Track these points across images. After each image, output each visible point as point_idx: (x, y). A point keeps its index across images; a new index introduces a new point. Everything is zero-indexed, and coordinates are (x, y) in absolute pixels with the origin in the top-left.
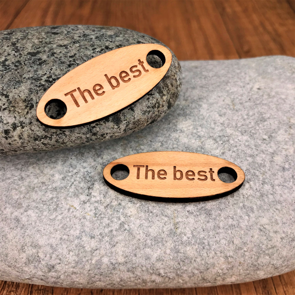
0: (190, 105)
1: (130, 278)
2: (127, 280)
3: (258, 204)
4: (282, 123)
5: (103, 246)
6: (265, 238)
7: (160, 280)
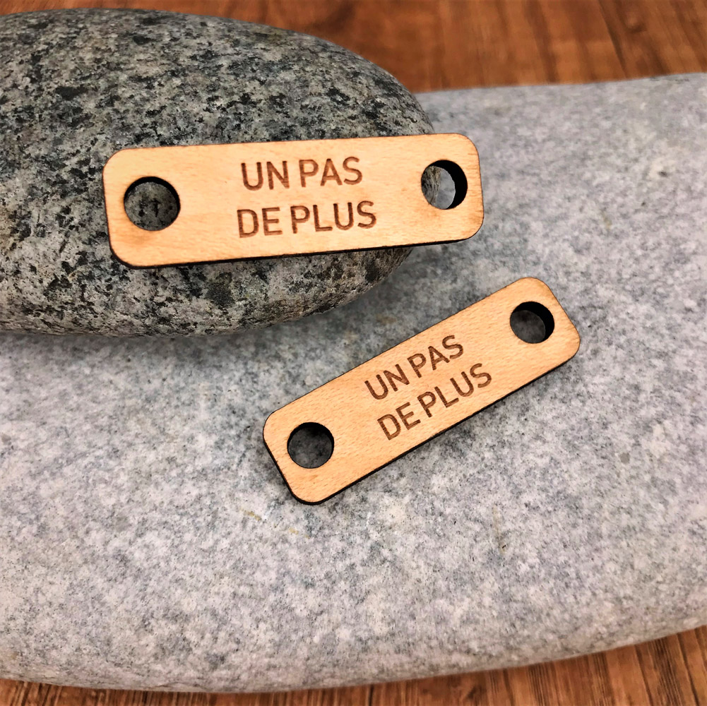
0: (501, 225)
1: (402, 665)
2: (394, 670)
3: (685, 473)
5: (336, 604)
6: (703, 549)
7: (470, 661)
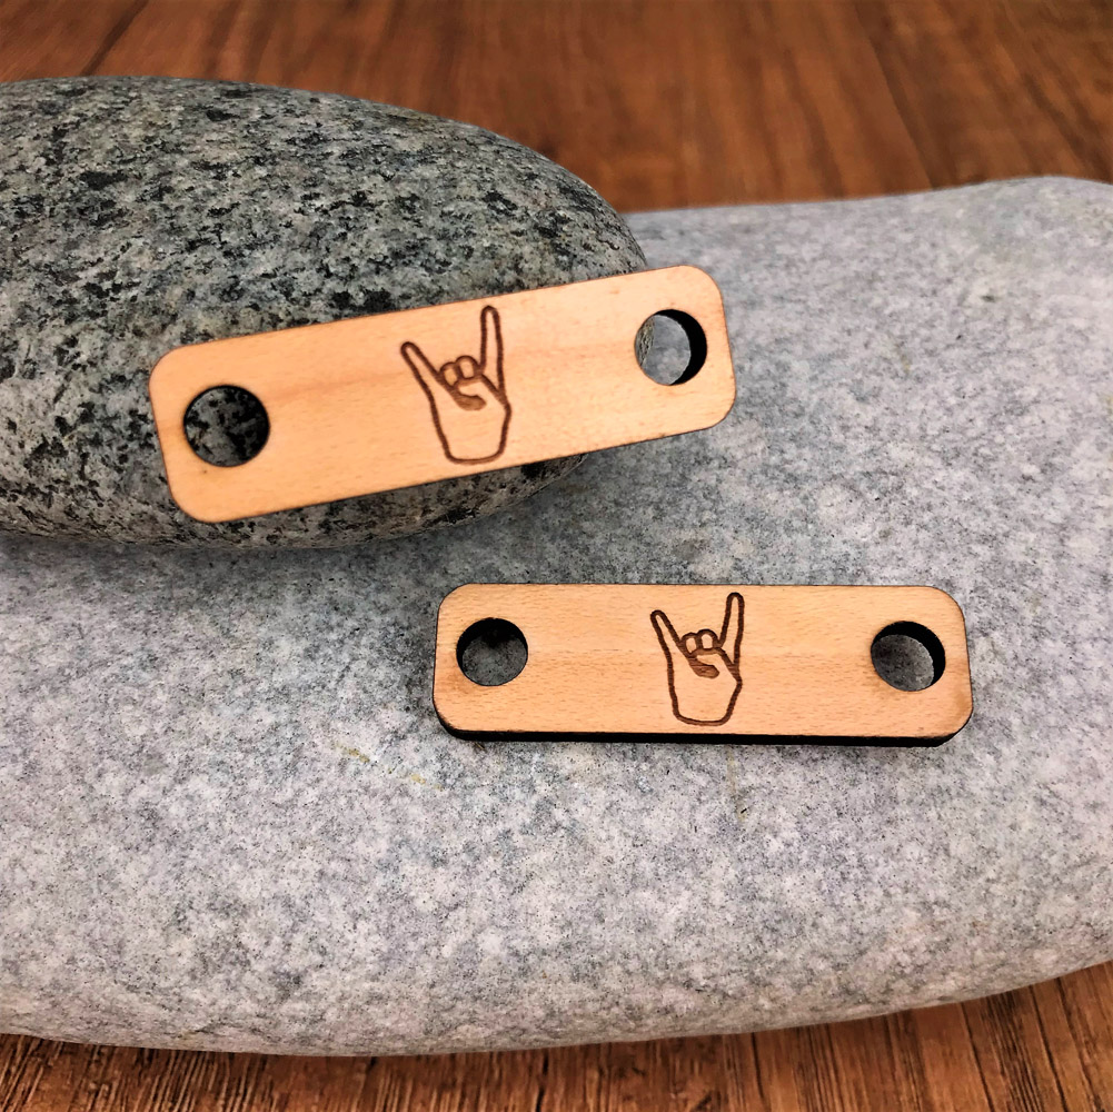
0: (747, 366)
1: (582, 1003)
2: (570, 1013)
3: (1026, 710)
4: (1084, 416)
5: (479, 893)
6: (1058, 829)
7: (691, 1005)
